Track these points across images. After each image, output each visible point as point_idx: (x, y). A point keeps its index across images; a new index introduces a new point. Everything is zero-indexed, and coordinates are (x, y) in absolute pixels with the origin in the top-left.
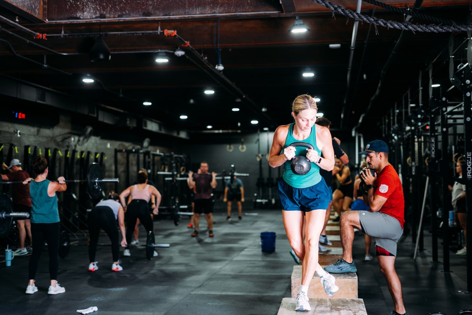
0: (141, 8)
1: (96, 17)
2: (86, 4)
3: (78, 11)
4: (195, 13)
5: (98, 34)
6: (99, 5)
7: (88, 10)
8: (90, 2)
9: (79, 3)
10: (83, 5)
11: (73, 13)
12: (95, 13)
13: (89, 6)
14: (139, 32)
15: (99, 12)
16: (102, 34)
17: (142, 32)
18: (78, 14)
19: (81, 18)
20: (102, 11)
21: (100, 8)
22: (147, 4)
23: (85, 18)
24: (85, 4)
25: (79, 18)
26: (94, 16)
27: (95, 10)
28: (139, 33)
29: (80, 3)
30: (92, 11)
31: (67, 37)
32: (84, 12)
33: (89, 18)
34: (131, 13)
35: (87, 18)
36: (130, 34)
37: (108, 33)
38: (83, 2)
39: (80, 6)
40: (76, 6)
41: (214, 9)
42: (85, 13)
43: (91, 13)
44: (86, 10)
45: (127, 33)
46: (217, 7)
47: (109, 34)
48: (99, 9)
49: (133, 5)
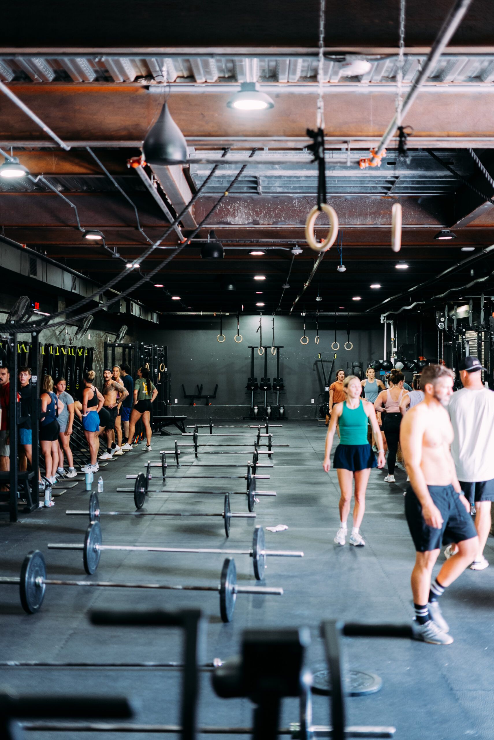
0: (298, 215)
1: (249, 224)
2: (238, 209)
3: (228, 215)
4: (356, 224)
5: (248, 241)
6: (252, 210)
7: (240, 214)
8: (242, 207)
9: (229, 207)
10: (234, 210)
11: (222, 217)
12: (248, 219)
13: (240, 211)
14: (293, 240)
15: (252, 218)
16: (254, 241)
17: (297, 240)
18: (228, 219)
19: (232, 223)
20: (255, 217)
21: (254, 214)
22: (305, 211)
23: (236, 223)
24: (236, 208)
25: (229, 224)
26: (246, 222)
27: (247, 215)
28: (294, 242)
29: (231, 207)
30: (244, 216)
31: (214, 242)
32: (235, 217)
33: (241, 224)
34: (286, 221)
35: (238, 223)
36: (284, 241)
38: (234, 206)
39: (231, 210)
40: (226, 211)
41: (376, 220)
42: (237, 218)
43: (243, 218)
44: (237, 215)
45: (281, 241)
46: (378, 218)
47: (261, 241)
48: (252, 214)
49: (289, 211)
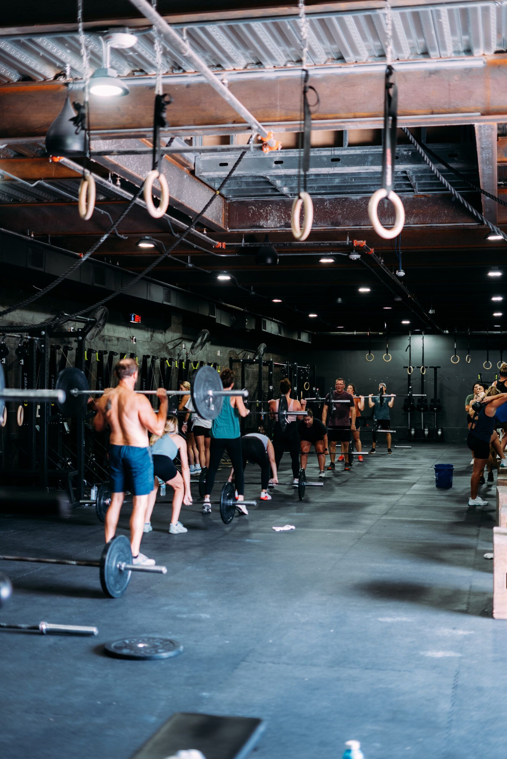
0: (329, 217)
1: (281, 226)
2: (270, 212)
3: (261, 219)
4: (387, 224)
5: (282, 244)
6: (284, 213)
7: (272, 218)
8: (274, 210)
9: (262, 211)
10: (267, 213)
11: (255, 221)
12: (280, 222)
13: (273, 214)
14: (326, 242)
15: (284, 221)
16: (286, 244)
17: (329, 242)
18: (261, 222)
19: (265, 226)
20: (287, 220)
21: (285, 217)
22: (336, 213)
23: (269, 227)
24: (269, 212)
25: (262, 227)
26: (278, 225)
27: (279, 218)
28: (326, 244)
29: (264, 210)
30: (276, 219)
31: (248, 246)
32: (267, 220)
33: (273, 227)
34: (318, 223)
35: (271, 227)
36: (317, 244)
37: (293, 243)
38: (267, 210)
39: (264, 213)
40: (259, 214)
42: (269, 221)
43: (275, 222)
44: (270, 218)
45: (313, 243)
48: (284, 217)
49: (321, 213)
